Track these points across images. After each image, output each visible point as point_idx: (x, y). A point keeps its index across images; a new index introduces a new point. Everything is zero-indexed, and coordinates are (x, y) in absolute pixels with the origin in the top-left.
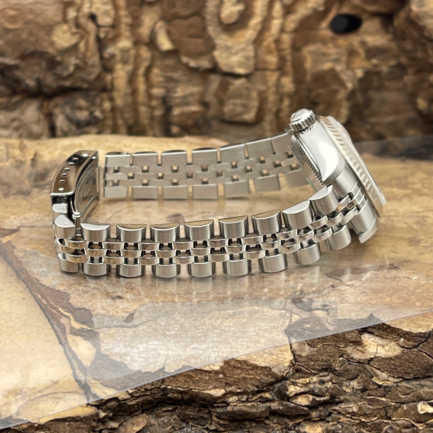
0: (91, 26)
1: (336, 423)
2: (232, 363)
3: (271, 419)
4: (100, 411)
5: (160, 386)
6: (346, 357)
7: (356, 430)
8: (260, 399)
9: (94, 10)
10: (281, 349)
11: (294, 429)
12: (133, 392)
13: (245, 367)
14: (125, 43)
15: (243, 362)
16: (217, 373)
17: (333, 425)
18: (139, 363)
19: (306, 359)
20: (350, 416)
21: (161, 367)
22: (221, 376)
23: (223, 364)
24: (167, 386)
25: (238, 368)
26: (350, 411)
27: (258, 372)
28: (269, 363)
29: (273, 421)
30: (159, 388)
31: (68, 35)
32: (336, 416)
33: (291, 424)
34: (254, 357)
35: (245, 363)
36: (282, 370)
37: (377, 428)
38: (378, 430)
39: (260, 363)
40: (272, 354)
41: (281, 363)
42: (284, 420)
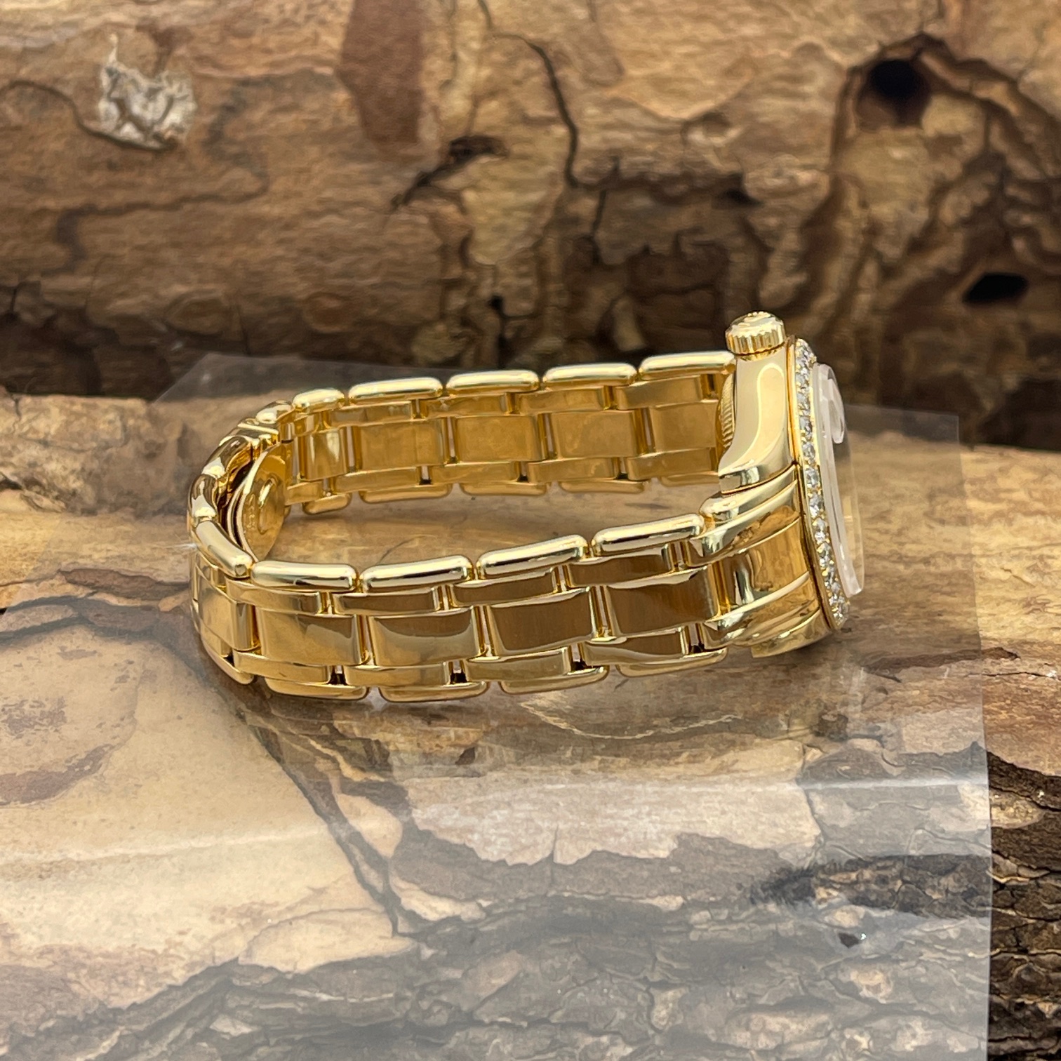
1: (913, 963)
2: (696, 843)
3: (778, 957)
4: (423, 945)
5: (547, 892)
6: (929, 829)
7: (956, 976)
8: (754, 918)
11: (826, 979)
12: (490, 906)
13: (723, 851)
15: (717, 841)
16: (663, 862)
17: (906, 969)
19: (847, 834)
20: (942, 948)
21: (546, 856)
22: (673, 869)
23: (675, 846)
24: (562, 891)
25: (709, 853)
26: (943, 936)
27: (751, 861)
28: (772, 842)
29: (781, 961)
30: (545, 896)
32: (913, 948)
33: (820, 967)
34: (740, 833)
35: (721, 843)
36: (800, 856)
37: (999, 970)
38: (1003, 975)
39: (754, 844)
40: (775, 826)
41: (797, 842)
42: (805, 958)
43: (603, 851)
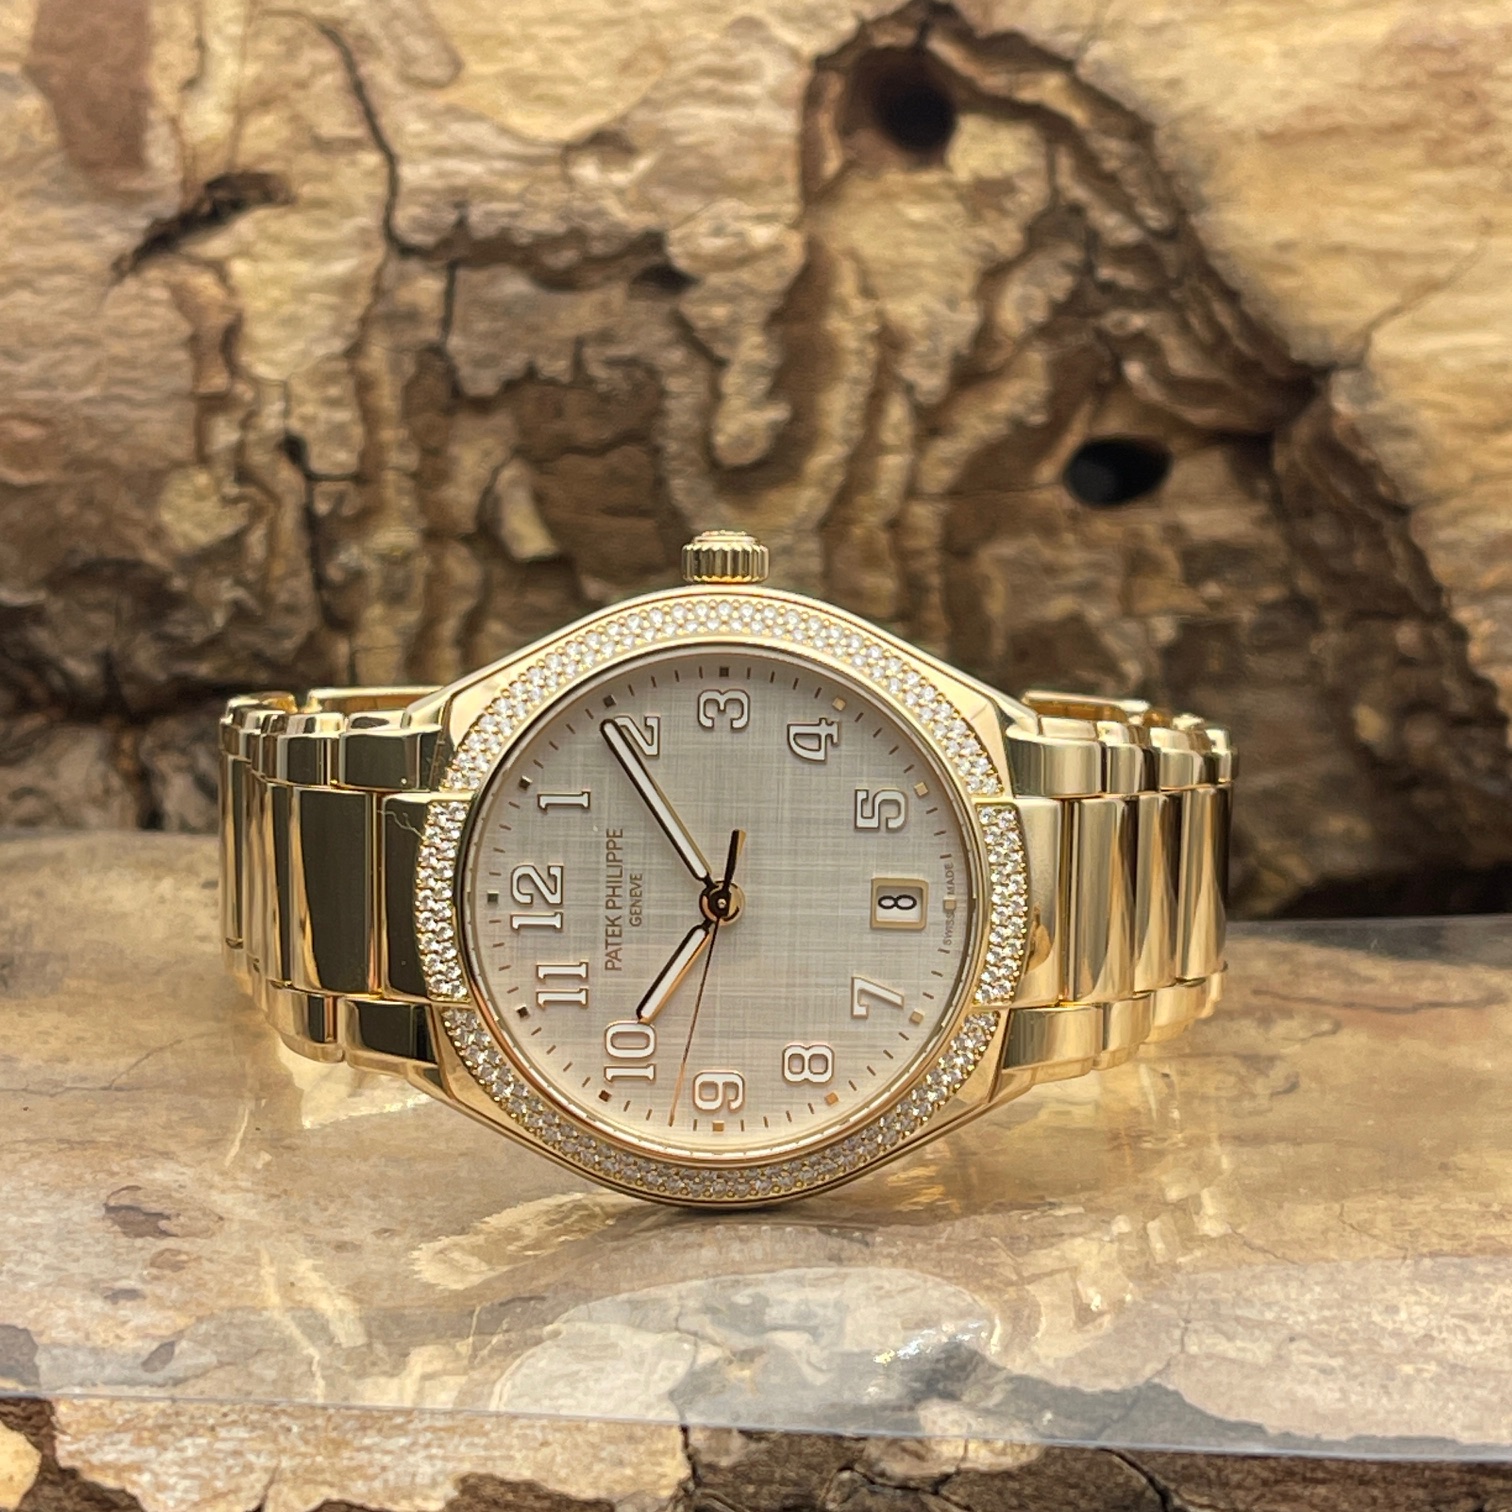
0: (286, 476)
2: (489, 1490)
6: (862, 1470)
9: (295, 425)
10: (654, 1447)
13: (530, 1501)
14: (395, 535)
15: (522, 1488)
18: (178, 1494)
19: (730, 1476)
21: (253, 1505)
23: (456, 1495)
25: (507, 1505)
28: (608, 1489)
31: (210, 507)
34: (563, 1473)
35: (529, 1490)
39: (580, 1491)
40: (621, 1463)
41: (649, 1488)
43: (341, 1503)
